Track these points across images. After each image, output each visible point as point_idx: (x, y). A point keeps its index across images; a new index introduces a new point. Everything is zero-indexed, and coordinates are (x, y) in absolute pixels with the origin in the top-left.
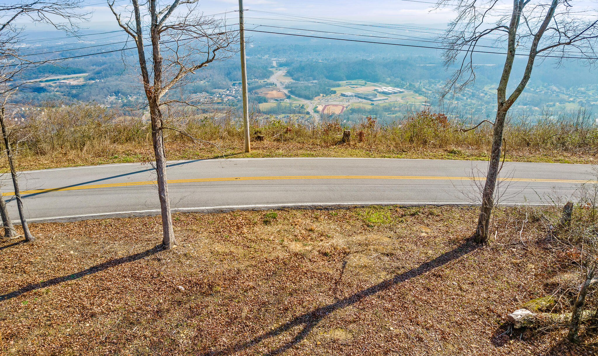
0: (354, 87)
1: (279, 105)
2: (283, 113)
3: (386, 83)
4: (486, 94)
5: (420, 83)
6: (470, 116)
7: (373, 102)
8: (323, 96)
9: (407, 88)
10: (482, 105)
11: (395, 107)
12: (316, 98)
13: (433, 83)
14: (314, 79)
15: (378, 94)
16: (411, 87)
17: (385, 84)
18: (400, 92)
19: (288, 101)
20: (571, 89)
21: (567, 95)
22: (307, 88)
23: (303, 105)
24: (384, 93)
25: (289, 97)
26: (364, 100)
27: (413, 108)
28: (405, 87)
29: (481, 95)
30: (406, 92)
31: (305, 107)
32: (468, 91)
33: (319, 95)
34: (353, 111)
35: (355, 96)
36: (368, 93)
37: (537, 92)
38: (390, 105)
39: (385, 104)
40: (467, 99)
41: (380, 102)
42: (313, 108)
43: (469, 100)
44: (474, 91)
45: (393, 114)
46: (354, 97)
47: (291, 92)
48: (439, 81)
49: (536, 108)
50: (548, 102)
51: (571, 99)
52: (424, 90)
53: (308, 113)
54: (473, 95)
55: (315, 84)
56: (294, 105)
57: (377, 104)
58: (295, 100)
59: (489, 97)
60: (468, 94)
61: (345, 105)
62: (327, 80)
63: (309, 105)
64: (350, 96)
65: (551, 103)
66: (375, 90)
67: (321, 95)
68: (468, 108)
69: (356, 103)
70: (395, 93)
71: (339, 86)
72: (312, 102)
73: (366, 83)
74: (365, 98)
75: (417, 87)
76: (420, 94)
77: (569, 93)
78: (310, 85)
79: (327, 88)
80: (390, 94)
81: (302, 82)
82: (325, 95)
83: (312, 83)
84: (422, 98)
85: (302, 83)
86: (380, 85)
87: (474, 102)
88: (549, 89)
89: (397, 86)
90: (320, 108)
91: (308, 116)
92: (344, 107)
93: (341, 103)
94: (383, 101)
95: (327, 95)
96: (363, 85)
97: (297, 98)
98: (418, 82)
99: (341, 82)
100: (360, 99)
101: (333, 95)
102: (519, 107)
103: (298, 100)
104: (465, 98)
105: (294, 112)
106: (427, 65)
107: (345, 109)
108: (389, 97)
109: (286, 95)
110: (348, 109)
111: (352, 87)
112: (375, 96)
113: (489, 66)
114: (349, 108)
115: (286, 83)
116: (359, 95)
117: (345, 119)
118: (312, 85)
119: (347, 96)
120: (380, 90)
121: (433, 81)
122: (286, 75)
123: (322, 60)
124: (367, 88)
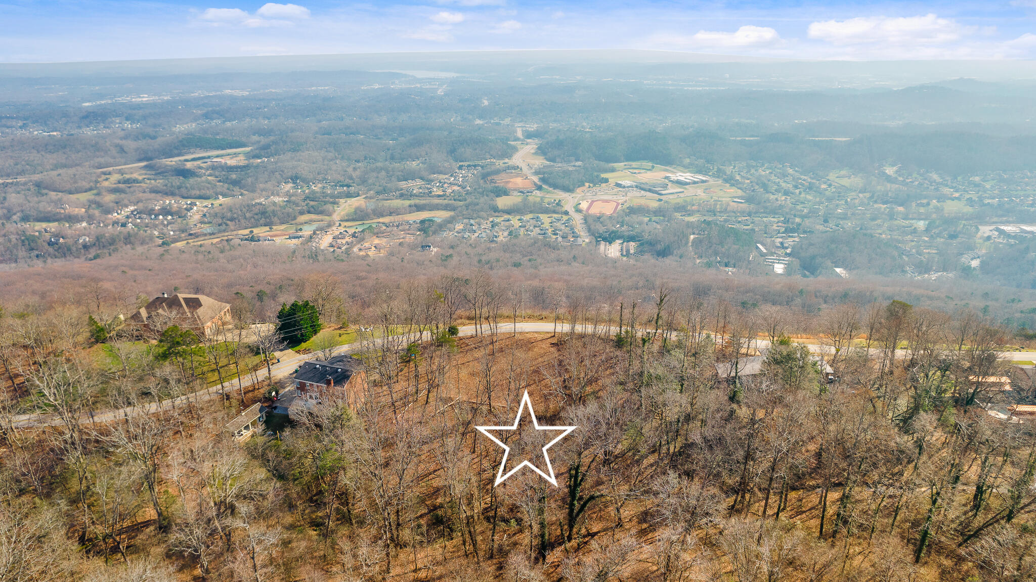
0: (635, 173)
1: (525, 199)
2: (531, 212)
3: (684, 167)
4: (830, 185)
5: (735, 167)
6: (798, 220)
7: (661, 197)
8: (589, 187)
9: (713, 176)
10: (820, 203)
11: (693, 205)
12: (579, 190)
13: (753, 167)
14: (577, 160)
15: (670, 184)
16: (719, 174)
17: (682, 169)
18: (703, 182)
19: (538, 193)
20: (959, 178)
21: (952, 188)
22: (566, 173)
23: (560, 201)
24: (679, 183)
25: (539, 188)
26: (649, 194)
27: (718, 206)
28: (710, 174)
29: (824, 186)
30: (712, 181)
31: (563, 203)
32: (804, 180)
33: (584, 185)
34: (632, 211)
35: (637, 187)
36: (655, 182)
37: (907, 184)
38: (685, 201)
39: (678, 201)
40: (800, 193)
41: (671, 197)
42: (575, 205)
43: (803, 195)
44: (814, 181)
45: (689, 215)
46: (635, 189)
47: (543, 180)
48: (763, 165)
49: (901, 209)
50: (920, 199)
51: (957, 195)
52: (738, 178)
53: (566, 213)
54: (810, 187)
55: (578, 168)
56: (546, 200)
57: (667, 199)
58: (549, 192)
59: (834, 190)
60: (803, 185)
61: (620, 201)
62: (597, 162)
63: (569, 201)
64: (628, 187)
65: (925, 201)
66: (667, 178)
67: (587, 184)
68: (799, 207)
69: (637, 197)
70: (695, 183)
71: (613, 170)
72: (574, 195)
73: (653, 167)
74: (650, 191)
75: (728, 173)
76: (732, 185)
77: (954, 185)
78: (571, 169)
79: (596, 174)
80: (687, 184)
81: (560, 165)
82: (591, 185)
83: (574, 166)
84: (733, 191)
85: (559, 166)
86: (675, 171)
87: (809, 197)
88: (925, 179)
89: (699, 172)
90: (584, 205)
91: (565, 218)
92: (618, 204)
93: (615, 198)
94: (676, 195)
95: (594, 185)
96: (649, 170)
97: (551, 189)
98: (731, 165)
99: (616, 165)
100: (643, 192)
101: (604, 185)
102: (876, 206)
103: (553, 193)
104: (797, 191)
105: (546, 211)
106: (747, 139)
107: (620, 206)
108: (686, 189)
109: (535, 184)
110: (624, 207)
111: (632, 173)
112: (665, 186)
113: (841, 142)
114: (626, 205)
115: (536, 166)
116: (642, 186)
117: (618, 223)
118: (574, 168)
119: (624, 187)
120: (673, 177)
121: (754, 164)
122: (536, 153)
123: (590, 128)
124: (656, 174)
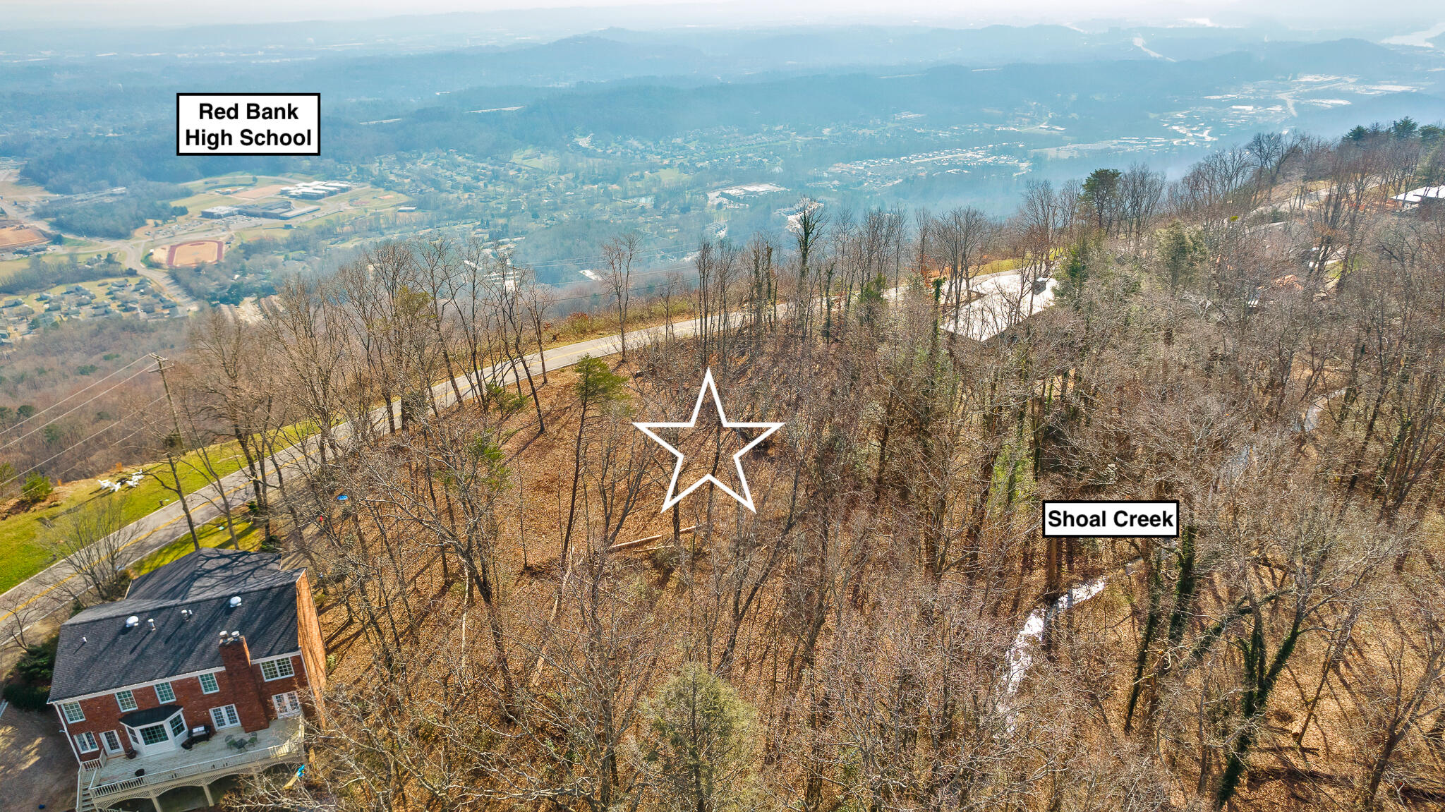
0: (228, 193)
1: (36, 263)
2: (59, 283)
3: (305, 172)
4: (519, 170)
5: (381, 163)
6: (502, 221)
7: (288, 222)
8: (157, 225)
9: (354, 179)
10: (518, 195)
11: (343, 225)
12: (139, 233)
13: (408, 160)
14: (114, 184)
15: (292, 201)
16: (362, 176)
17: (302, 176)
18: (343, 190)
19: (58, 249)
20: (661, 142)
21: (658, 154)
22: (102, 209)
23: (109, 255)
24: (306, 197)
25: (58, 240)
26: (265, 221)
27: (382, 221)
28: (349, 177)
29: (512, 173)
30: (356, 188)
31: (117, 258)
32: (483, 168)
33: (144, 224)
34: (249, 250)
35: (240, 213)
36: (268, 201)
37: (609, 156)
38: (329, 221)
39: (317, 223)
40: (486, 185)
41: (304, 219)
42: (141, 256)
43: (490, 188)
44: (496, 167)
45: (343, 241)
46: (239, 217)
47: (59, 225)
48: (420, 156)
49: (615, 187)
50: (631, 172)
51: (666, 162)
52: (392, 178)
53: (132, 273)
54: (495, 177)
55: (121, 198)
56: (82, 259)
57: (298, 224)
58: (80, 244)
59: (526, 175)
60: (484, 175)
61: (221, 239)
62: (152, 184)
63: (129, 253)
64: (226, 215)
65: (637, 174)
66: (284, 193)
67: (151, 222)
68: (493, 204)
69: (249, 229)
70: (331, 193)
71: (188, 194)
72: (132, 242)
73: (255, 180)
74: (265, 215)
75: (376, 173)
76: (388, 189)
77: (659, 150)
78: (108, 200)
79: (159, 203)
80: (320, 197)
81: (82, 196)
82: (159, 222)
83: (112, 195)
84: (391, 196)
85: (80, 199)
86: (292, 181)
87: (500, 189)
88: (627, 147)
89: (332, 177)
90: (160, 255)
91: (133, 281)
92: (220, 244)
93: (210, 235)
94: (310, 216)
95: (165, 221)
96: (250, 185)
97: (82, 239)
98: (374, 161)
99: (190, 185)
100: (254, 220)
101: (180, 218)
102: (585, 188)
103: (90, 244)
104: (481, 184)
105: (89, 276)
106: (384, 121)
107: (225, 247)
108: (321, 204)
109: (45, 234)
110: (233, 247)
111: (223, 193)
112: (288, 206)
113: (512, 112)
114: (236, 243)
115: (33, 204)
116: (250, 210)
117: (235, 272)
118: (114, 199)
119: (219, 217)
120: (294, 191)
121: (407, 155)
122: (21, 183)
123: (114, 132)
124: (263, 190)
